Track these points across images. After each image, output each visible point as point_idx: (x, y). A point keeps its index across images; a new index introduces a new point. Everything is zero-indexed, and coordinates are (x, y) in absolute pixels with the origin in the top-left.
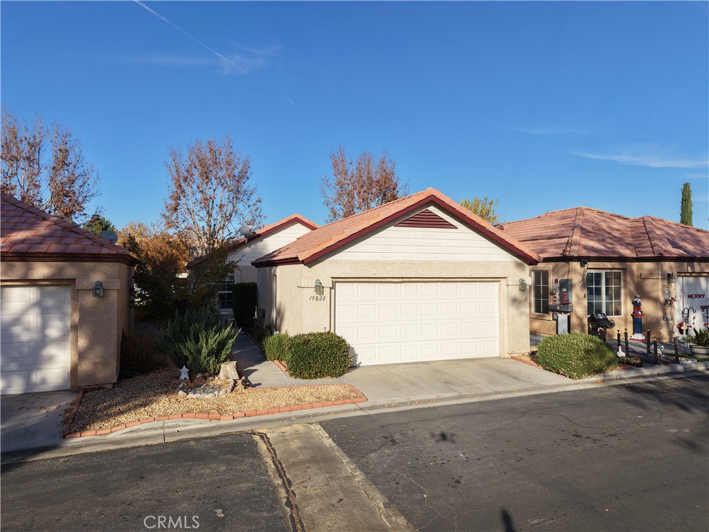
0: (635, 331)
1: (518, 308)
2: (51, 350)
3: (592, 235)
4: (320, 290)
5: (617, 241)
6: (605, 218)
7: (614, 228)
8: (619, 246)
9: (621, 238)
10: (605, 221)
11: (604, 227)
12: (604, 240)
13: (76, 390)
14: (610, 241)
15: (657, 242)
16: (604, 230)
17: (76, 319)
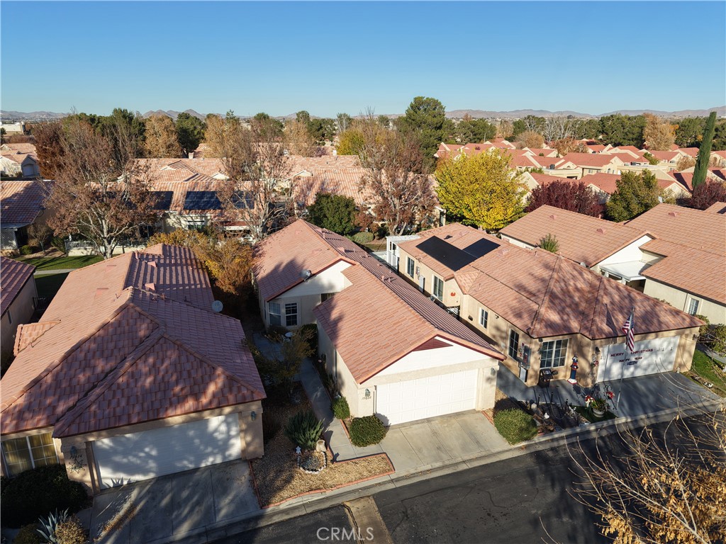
0: (571, 377)
1: (490, 383)
2: (233, 441)
3: (557, 302)
4: (368, 393)
5: (573, 310)
6: (575, 273)
7: (577, 289)
8: (572, 317)
9: (577, 305)
10: (574, 277)
11: (570, 288)
12: (564, 309)
13: (246, 461)
14: (568, 310)
15: (597, 319)
16: (569, 292)
17: (244, 427)
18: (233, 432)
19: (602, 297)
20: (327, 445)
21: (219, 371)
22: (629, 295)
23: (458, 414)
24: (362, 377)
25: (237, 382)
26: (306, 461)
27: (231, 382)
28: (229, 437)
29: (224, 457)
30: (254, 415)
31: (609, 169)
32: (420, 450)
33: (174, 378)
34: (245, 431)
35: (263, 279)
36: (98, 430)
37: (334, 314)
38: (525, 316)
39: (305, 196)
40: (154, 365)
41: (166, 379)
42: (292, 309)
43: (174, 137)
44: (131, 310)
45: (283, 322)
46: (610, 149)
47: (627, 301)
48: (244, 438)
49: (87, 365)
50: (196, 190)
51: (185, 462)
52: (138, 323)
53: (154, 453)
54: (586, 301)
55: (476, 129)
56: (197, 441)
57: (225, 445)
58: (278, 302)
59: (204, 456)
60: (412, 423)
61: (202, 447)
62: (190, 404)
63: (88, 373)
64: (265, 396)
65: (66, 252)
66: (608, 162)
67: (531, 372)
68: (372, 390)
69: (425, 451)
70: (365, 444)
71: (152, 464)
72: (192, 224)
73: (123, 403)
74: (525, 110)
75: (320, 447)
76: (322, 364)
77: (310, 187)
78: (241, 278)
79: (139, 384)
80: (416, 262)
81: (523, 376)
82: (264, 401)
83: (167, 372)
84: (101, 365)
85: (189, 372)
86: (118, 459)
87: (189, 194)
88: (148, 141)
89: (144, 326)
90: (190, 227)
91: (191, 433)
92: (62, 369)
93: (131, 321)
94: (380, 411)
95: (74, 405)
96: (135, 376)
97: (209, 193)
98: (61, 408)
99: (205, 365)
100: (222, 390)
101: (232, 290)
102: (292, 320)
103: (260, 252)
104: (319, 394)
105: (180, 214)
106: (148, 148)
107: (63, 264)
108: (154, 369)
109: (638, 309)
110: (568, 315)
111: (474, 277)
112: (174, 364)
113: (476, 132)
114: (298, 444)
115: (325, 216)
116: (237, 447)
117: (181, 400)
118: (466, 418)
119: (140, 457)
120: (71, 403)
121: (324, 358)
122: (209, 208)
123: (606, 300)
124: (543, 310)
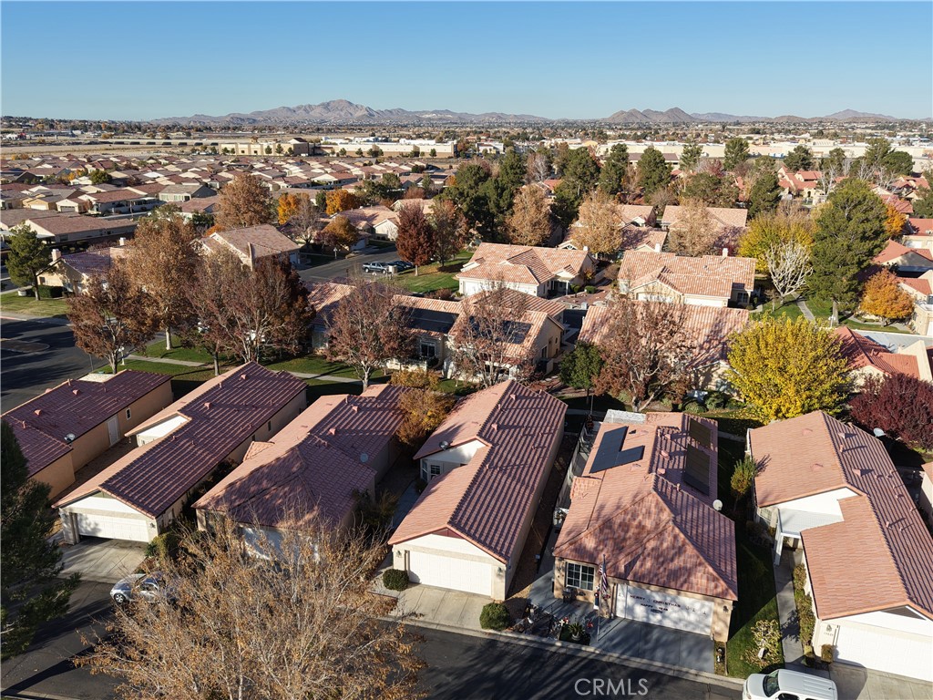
1: (501, 579)
3: (606, 531)
4: (399, 553)
5: (615, 543)
7: (639, 526)
9: (624, 540)
11: (634, 523)
12: (606, 539)
16: (628, 525)
19: (649, 540)
21: (316, 508)
22: (680, 548)
24: (393, 540)
40: (285, 493)
42: (436, 470)
47: (673, 552)
49: (257, 483)
50: (480, 315)
52: (294, 463)
58: (426, 462)
60: (437, 588)
63: (256, 487)
79: (274, 502)
83: (289, 500)
84: (264, 484)
87: (472, 319)
88: (515, 217)
89: (297, 465)
93: (291, 459)
96: (274, 497)
98: (236, 503)
109: (676, 562)
110: (605, 546)
112: (295, 496)
123: (651, 544)
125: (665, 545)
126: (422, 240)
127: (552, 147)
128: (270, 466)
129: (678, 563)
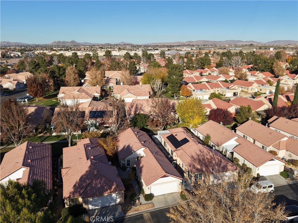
1: (180, 185)
3: (200, 162)
4: (149, 188)
5: (205, 165)
6: (207, 153)
7: (207, 158)
8: (204, 167)
9: (206, 163)
10: (207, 154)
11: (205, 158)
12: (202, 164)
13: (120, 204)
14: (203, 165)
15: (210, 168)
16: (204, 159)
17: (120, 196)
18: (118, 197)
19: (213, 161)
20: (139, 201)
21: (114, 183)
22: (221, 161)
23: (172, 193)
24: (147, 185)
25: (119, 186)
26: (134, 204)
27: (117, 186)
28: (117, 198)
29: (115, 203)
30: (122, 193)
31: (252, 88)
32: (161, 202)
33: (104, 185)
34: (120, 197)
35: (120, 151)
36: (90, 197)
37: (141, 165)
38: (192, 166)
39: (130, 110)
40: (100, 182)
41: (103, 185)
42: (128, 161)
43: (77, 75)
44: (92, 167)
45: (126, 165)
46: (258, 73)
47: (220, 162)
48: (120, 199)
49: (85, 182)
50: (93, 110)
51: (107, 204)
52: (94, 171)
53: (100, 202)
54: (209, 162)
55: (202, 61)
56: (110, 199)
57: (116, 200)
58: (125, 159)
59: (111, 203)
60: (160, 195)
61: (111, 201)
62: (109, 191)
63: (85, 184)
64: (125, 189)
65: (51, 134)
66: (251, 85)
67: (192, 182)
68: (150, 188)
69: (162, 203)
70: (148, 200)
71: (100, 204)
72: (92, 123)
73: (95, 191)
74: (231, 40)
75: (137, 201)
76: (138, 179)
77: (132, 106)
78: (114, 151)
79: (97, 186)
80: (166, 143)
81: (190, 183)
82: (124, 190)
83: (103, 183)
84: (88, 182)
85: (107, 183)
86: (93, 203)
87: (91, 112)
88: (66, 77)
89: (96, 171)
90: (91, 124)
91: (108, 197)
92: (79, 183)
93: (92, 170)
94: (152, 192)
95: (84, 191)
96: (96, 184)
97: (97, 111)
98: (81, 192)
99: (111, 182)
100: (115, 188)
101: (112, 155)
102: (128, 164)
103: (118, 140)
104: (137, 187)
105: (88, 120)
106: (67, 80)
107: (51, 139)
108: (100, 183)
109: (222, 164)
110: (203, 166)
111: (181, 152)
112: (104, 182)
113: (202, 63)
114: (132, 200)
115: (137, 121)
116: (118, 200)
117: (107, 190)
118: (174, 194)
119: (97, 203)
120: (83, 191)
121: (138, 177)
122: (98, 118)
123: (214, 162)
124: (196, 165)
125: (217, 161)
126: (39, 88)
127: (38, 54)
128: (85, 175)
129: (222, 165)
